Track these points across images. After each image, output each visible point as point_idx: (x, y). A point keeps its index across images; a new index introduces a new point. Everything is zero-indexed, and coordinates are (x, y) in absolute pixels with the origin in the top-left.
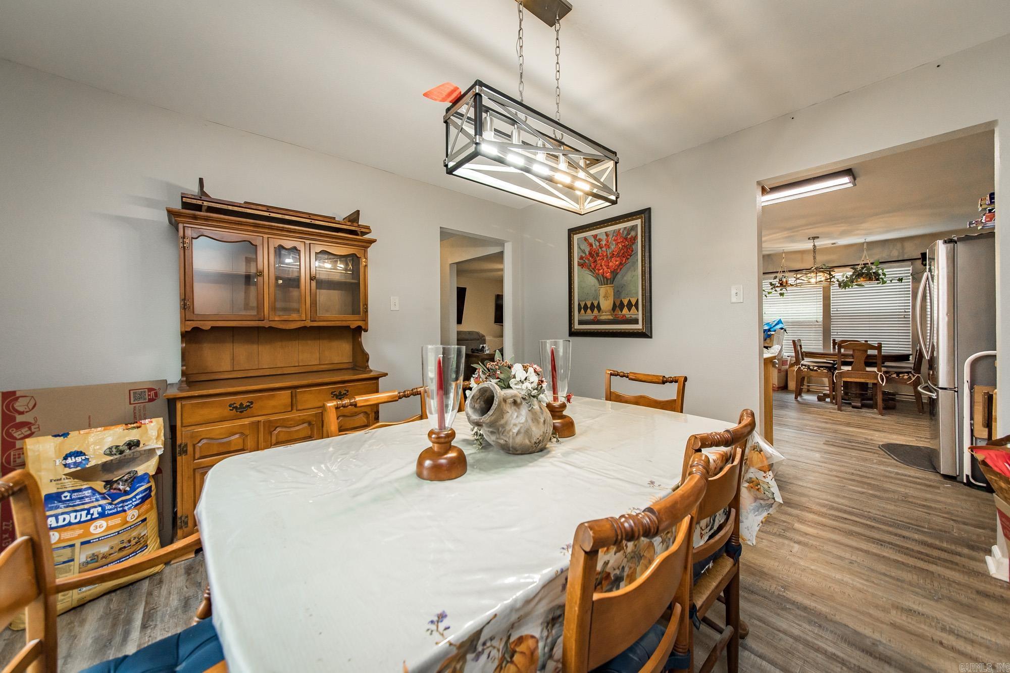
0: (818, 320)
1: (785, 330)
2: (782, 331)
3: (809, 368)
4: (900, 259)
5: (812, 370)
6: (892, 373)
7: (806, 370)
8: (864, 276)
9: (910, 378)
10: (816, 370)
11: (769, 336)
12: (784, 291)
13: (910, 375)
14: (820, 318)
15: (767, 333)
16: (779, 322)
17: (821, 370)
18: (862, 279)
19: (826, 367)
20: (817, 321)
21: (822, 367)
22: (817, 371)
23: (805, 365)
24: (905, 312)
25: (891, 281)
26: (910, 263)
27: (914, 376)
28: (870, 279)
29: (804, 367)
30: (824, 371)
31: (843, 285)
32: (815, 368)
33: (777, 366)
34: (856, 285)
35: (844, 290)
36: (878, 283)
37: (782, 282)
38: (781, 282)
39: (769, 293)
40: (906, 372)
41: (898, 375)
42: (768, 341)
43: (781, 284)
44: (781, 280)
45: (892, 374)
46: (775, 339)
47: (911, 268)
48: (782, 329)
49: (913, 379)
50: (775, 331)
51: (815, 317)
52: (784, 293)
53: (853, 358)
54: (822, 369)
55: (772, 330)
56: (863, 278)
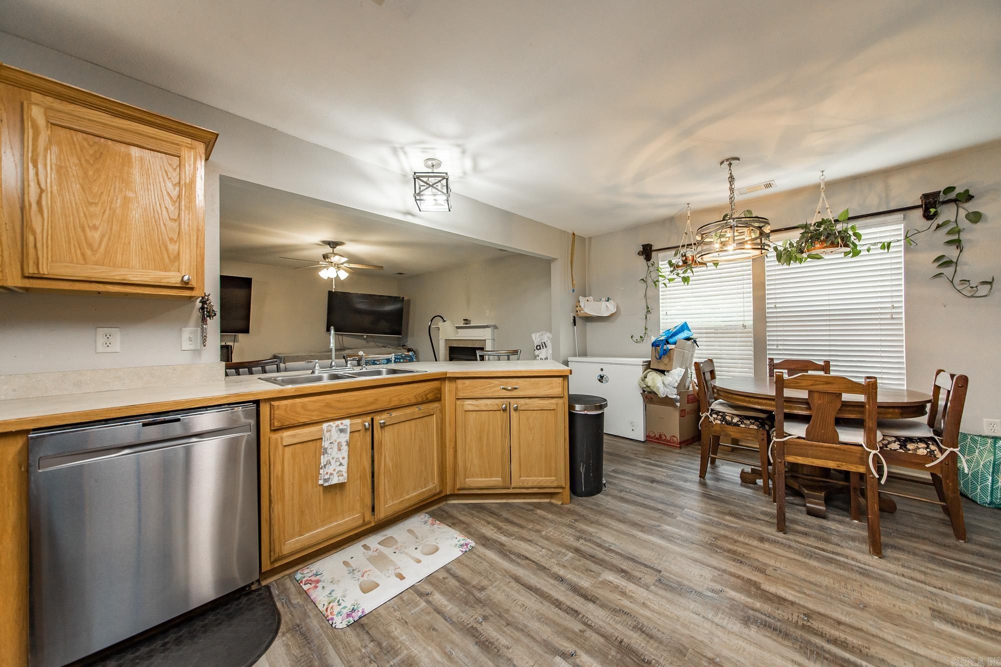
0: (746, 323)
1: (695, 342)
2: (690, 342)
3: (723, 418)
4: (881, 210)
5: (729, 423)
6: (890, 439)
7: (719, 422)
8: (822, 238)
9: (931, 456)
10: (736, 425)
11: (666, 352)
12: (689, 274)
13: (933, 447)
14: (749, 320)
15: (663, 347)
16: (684, 327)
17: (745, 424)
18: (818, 246)
19: (756, 419)
20: (744, 326)
21: (748, 418)
22: (738, 425)
23: (717, 413)
24: (894, 307)
25: (868, 250)
26: (900, 216)
27: (942, 451)
28: (834, 245)
29: (714, 416)
30: (751, 427)
31: (785, 257)
32: (735, 420)
33: (678, 404)
34: (809, 257)
35: (785, 266)
36: (846, 254)
37: (686, 259)
38: (684, 258)
39: (670, 280)
40: (921, 440)
41: (903, 445)
42: (665, 360)
43: (685, 262)
44: (685, 255)
45: (889, 443)
46: (676, 356)
47: (902, 226)
48: (688, 339)
49: (941, 457)
50: (675, 343)
51: (741, 318)
52: (688, 277)
53: (809, 408)
54: (748, 422)
55: (671, 340)
56: (822, 241)
